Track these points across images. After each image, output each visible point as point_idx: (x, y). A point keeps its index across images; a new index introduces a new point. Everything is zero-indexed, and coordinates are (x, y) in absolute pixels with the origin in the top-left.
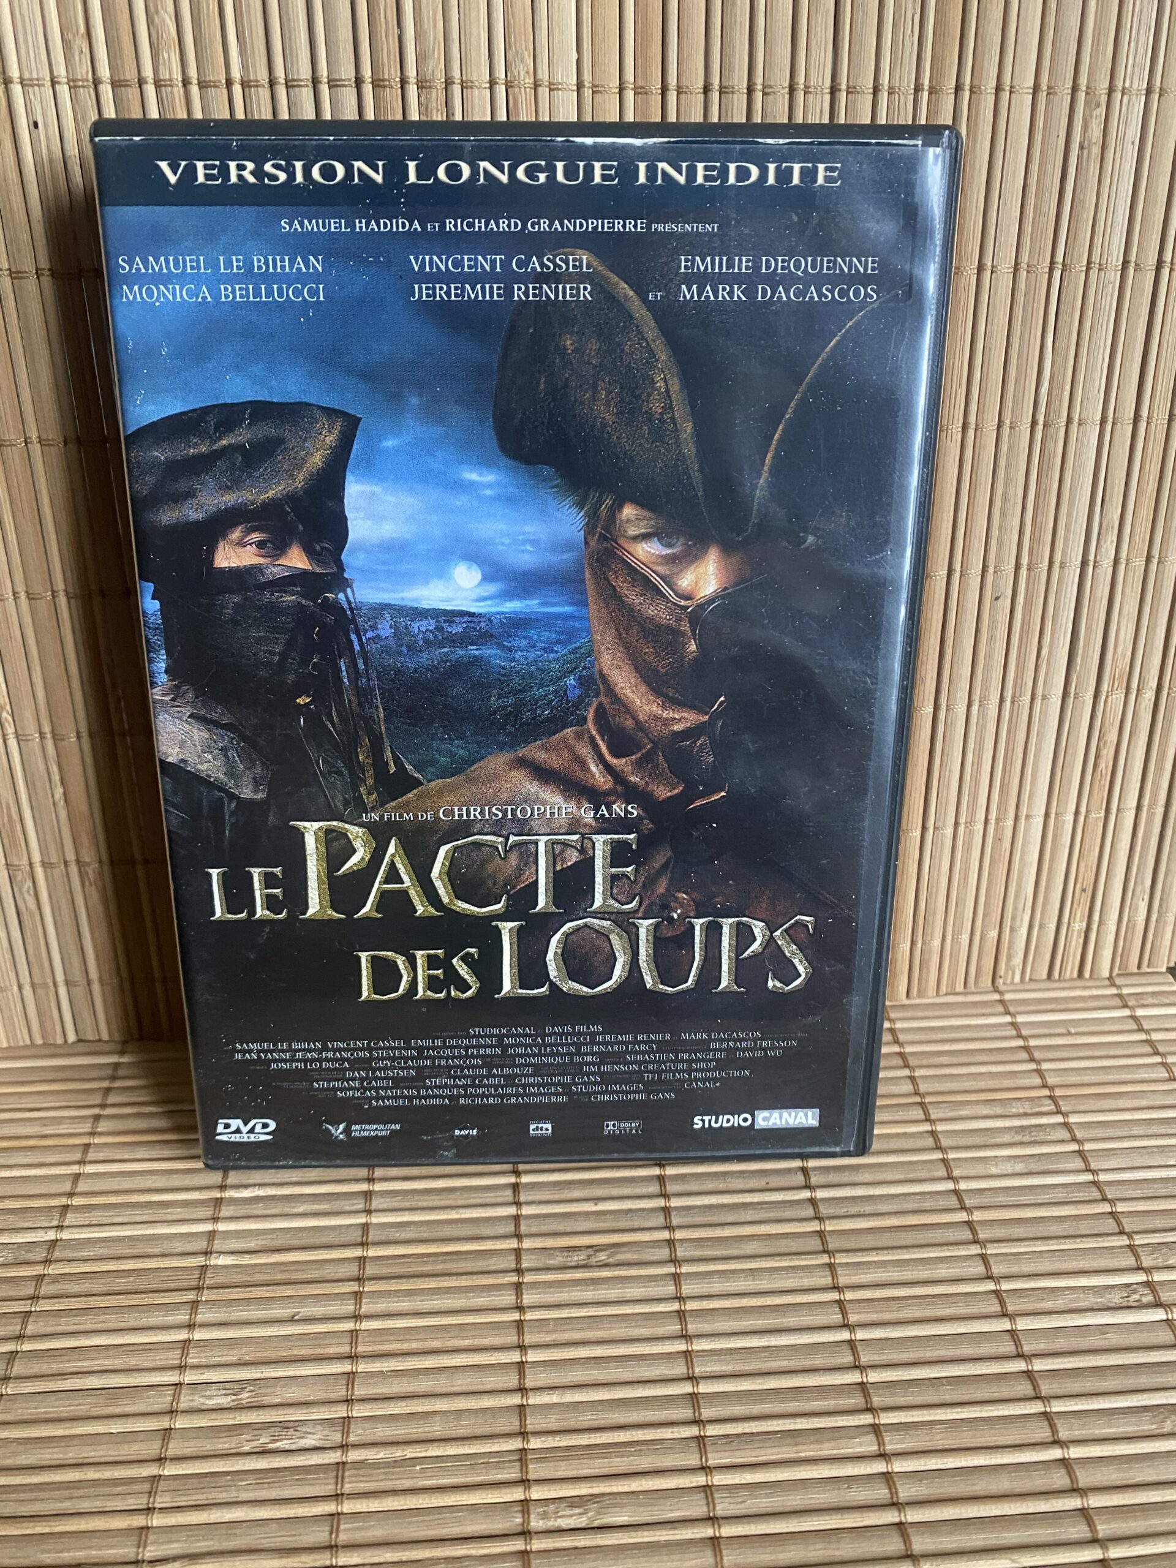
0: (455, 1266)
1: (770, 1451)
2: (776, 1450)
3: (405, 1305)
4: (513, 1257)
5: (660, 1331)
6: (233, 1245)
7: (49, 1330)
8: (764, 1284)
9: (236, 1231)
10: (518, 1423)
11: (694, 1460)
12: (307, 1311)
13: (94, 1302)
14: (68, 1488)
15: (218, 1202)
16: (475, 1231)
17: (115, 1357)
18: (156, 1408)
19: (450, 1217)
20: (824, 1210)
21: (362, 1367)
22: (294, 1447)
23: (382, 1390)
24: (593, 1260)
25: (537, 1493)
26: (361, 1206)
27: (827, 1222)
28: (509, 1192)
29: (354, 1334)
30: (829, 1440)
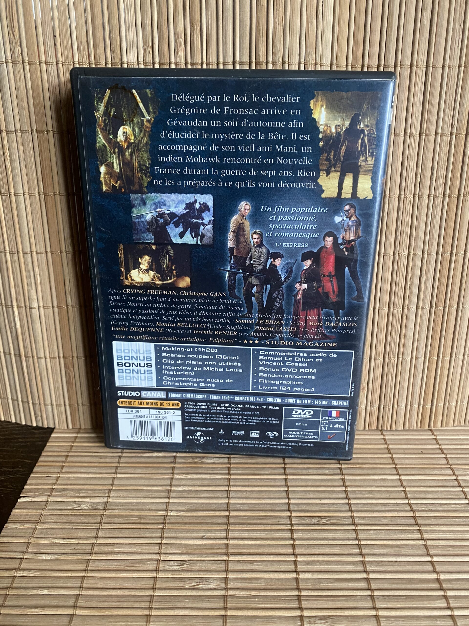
0: (265, 521)
1: (402, 603)
2: (404, 603)
3: (246, 535)
4: (289, 519)
5: (351, 552)
6: (177, 508)
7: (107, 536)
8: (392, 536)
9: (177, 503)
10: (296, 585)
11: (370, 605)
12: (208, 535)
13: (123, 526)
14: (118, 597)
15: (169, 491)
16: (272, 508)
17: (133, 548)
18: (150, 568)
19: (261, 502)
20: (415, 508)
21: (231, 558)
22: (206, 588)
23: (240, 568)
24: (321, 522)
25: (306, 613)
26: (226, 496)
27: (416, 513)
28: (284, 494)
29: (227, 545)
30: (426, 601)
